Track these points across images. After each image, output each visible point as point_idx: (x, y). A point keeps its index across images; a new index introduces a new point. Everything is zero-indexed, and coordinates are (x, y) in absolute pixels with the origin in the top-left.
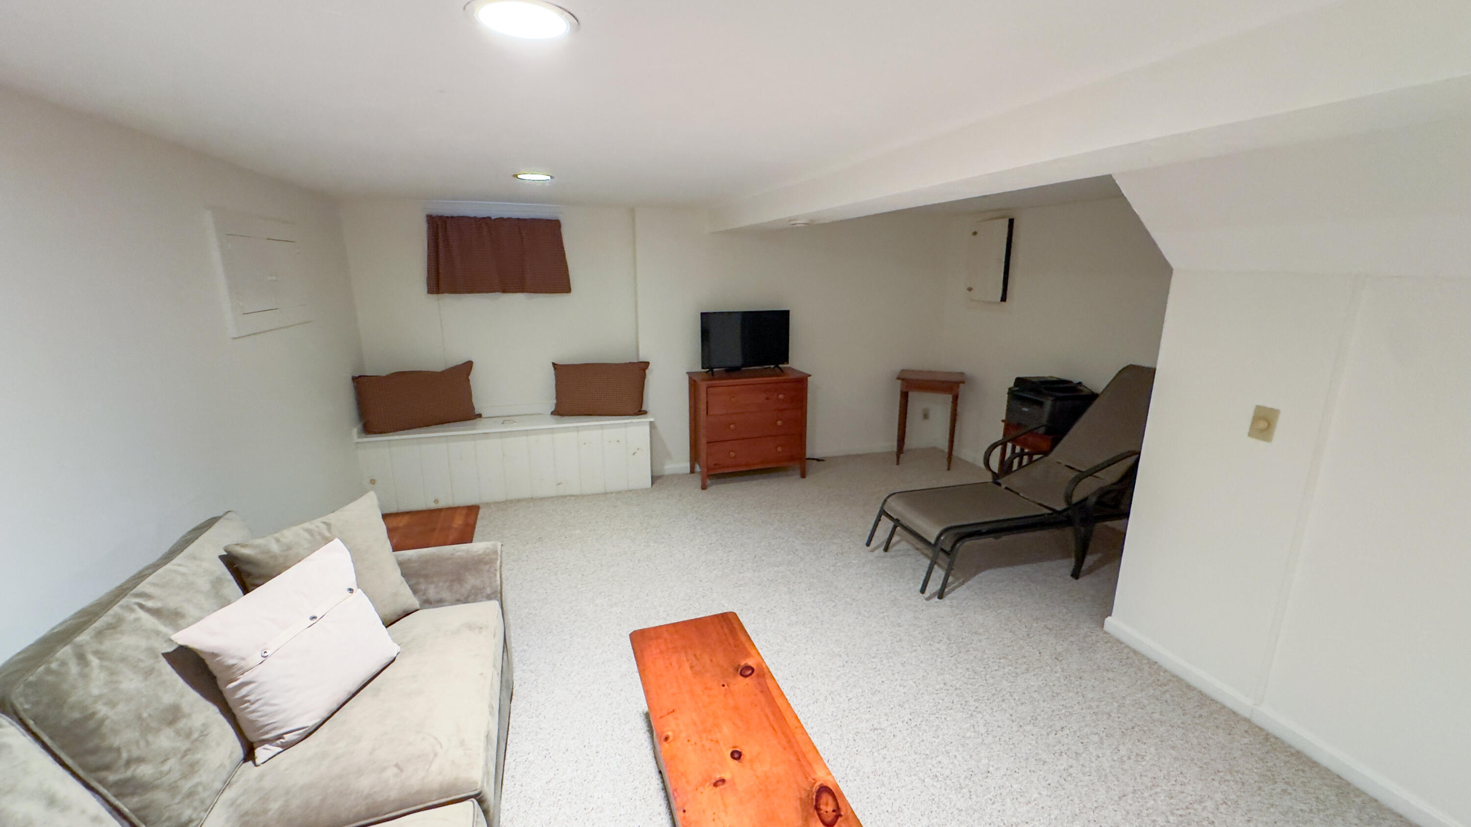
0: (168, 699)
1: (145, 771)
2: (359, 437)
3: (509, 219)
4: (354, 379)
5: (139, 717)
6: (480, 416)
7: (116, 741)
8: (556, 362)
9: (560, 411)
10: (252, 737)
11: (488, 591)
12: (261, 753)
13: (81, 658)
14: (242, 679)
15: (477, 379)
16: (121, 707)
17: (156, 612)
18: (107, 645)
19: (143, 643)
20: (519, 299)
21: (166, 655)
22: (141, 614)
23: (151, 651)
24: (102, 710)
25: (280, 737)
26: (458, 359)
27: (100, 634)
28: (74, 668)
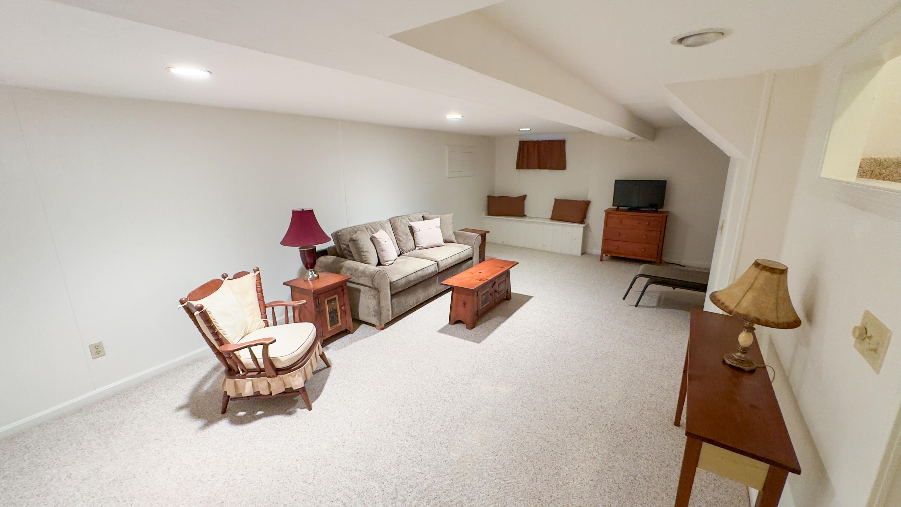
0: (407, 232)
1: (401, 239)
2: (485, 215)
3: (546, 141)
4: (489, 197)
5: (402, 231)
6: (526, 216)
7: (399, 232)
8: (557, 198)
9: (553, 218)
10: (416, 246)
11: (471, 244)
12: (417, 248)
13: (398, 220)
14: (416, 233)
15: (527, 202)
16: (401, 229)
17: (409, 219)
18: (402, 220)
19: (406, 222)
20: (546, 171)
21: (409, 226)
22: (407, 218)
23: (406, 224)
24: (398, 227)
25: (419, 246)
26: (522, 194)
27: (402, 218)
28: (397, 220)
